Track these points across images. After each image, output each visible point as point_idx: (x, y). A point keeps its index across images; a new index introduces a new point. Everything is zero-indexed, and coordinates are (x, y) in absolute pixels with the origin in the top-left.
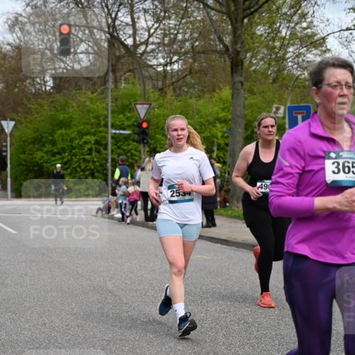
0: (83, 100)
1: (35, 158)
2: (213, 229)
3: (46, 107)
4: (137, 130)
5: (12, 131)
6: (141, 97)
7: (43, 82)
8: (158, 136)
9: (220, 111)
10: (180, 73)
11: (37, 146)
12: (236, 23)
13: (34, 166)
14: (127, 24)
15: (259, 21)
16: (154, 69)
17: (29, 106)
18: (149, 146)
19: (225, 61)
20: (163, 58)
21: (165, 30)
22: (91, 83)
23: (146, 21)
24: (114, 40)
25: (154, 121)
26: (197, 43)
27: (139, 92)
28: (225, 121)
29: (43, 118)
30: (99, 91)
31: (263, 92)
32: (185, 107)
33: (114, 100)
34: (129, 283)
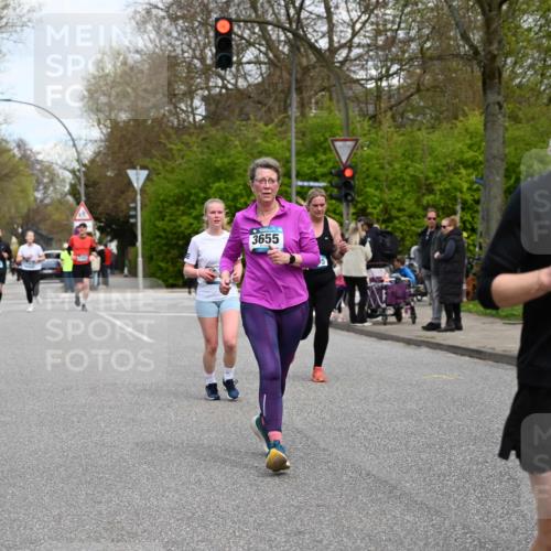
0: (251, 135)
1: (180, 226)
2: (457, 333)
3: (195, 149)
4: (336, 180)
5: (144, 185)
6: (341, 129)
7: (190, 110)
8: (368, 189)
9: (465, 149)
10: (402, 91)
11: (182, 208)
12: (490, 11)
13: (178, 239)
14: (319, 17)
15: (525, 6)
16: (362, 85)
17: (169, 146)
18: (355, 206)
19: (472, 72)
20: (376, 68)
21: (377, 24)
22: (264, 109)
23: (348, 11)
24: (299, 40)
25: (363, 166)
26: (428, 44)
27: (338, 122)
28: (473, 165)
29: (192, 165)
30: (276, 120)
31: (533, 118)
32: (411, 143)
33: (300, 135)
34: (328, 417)
